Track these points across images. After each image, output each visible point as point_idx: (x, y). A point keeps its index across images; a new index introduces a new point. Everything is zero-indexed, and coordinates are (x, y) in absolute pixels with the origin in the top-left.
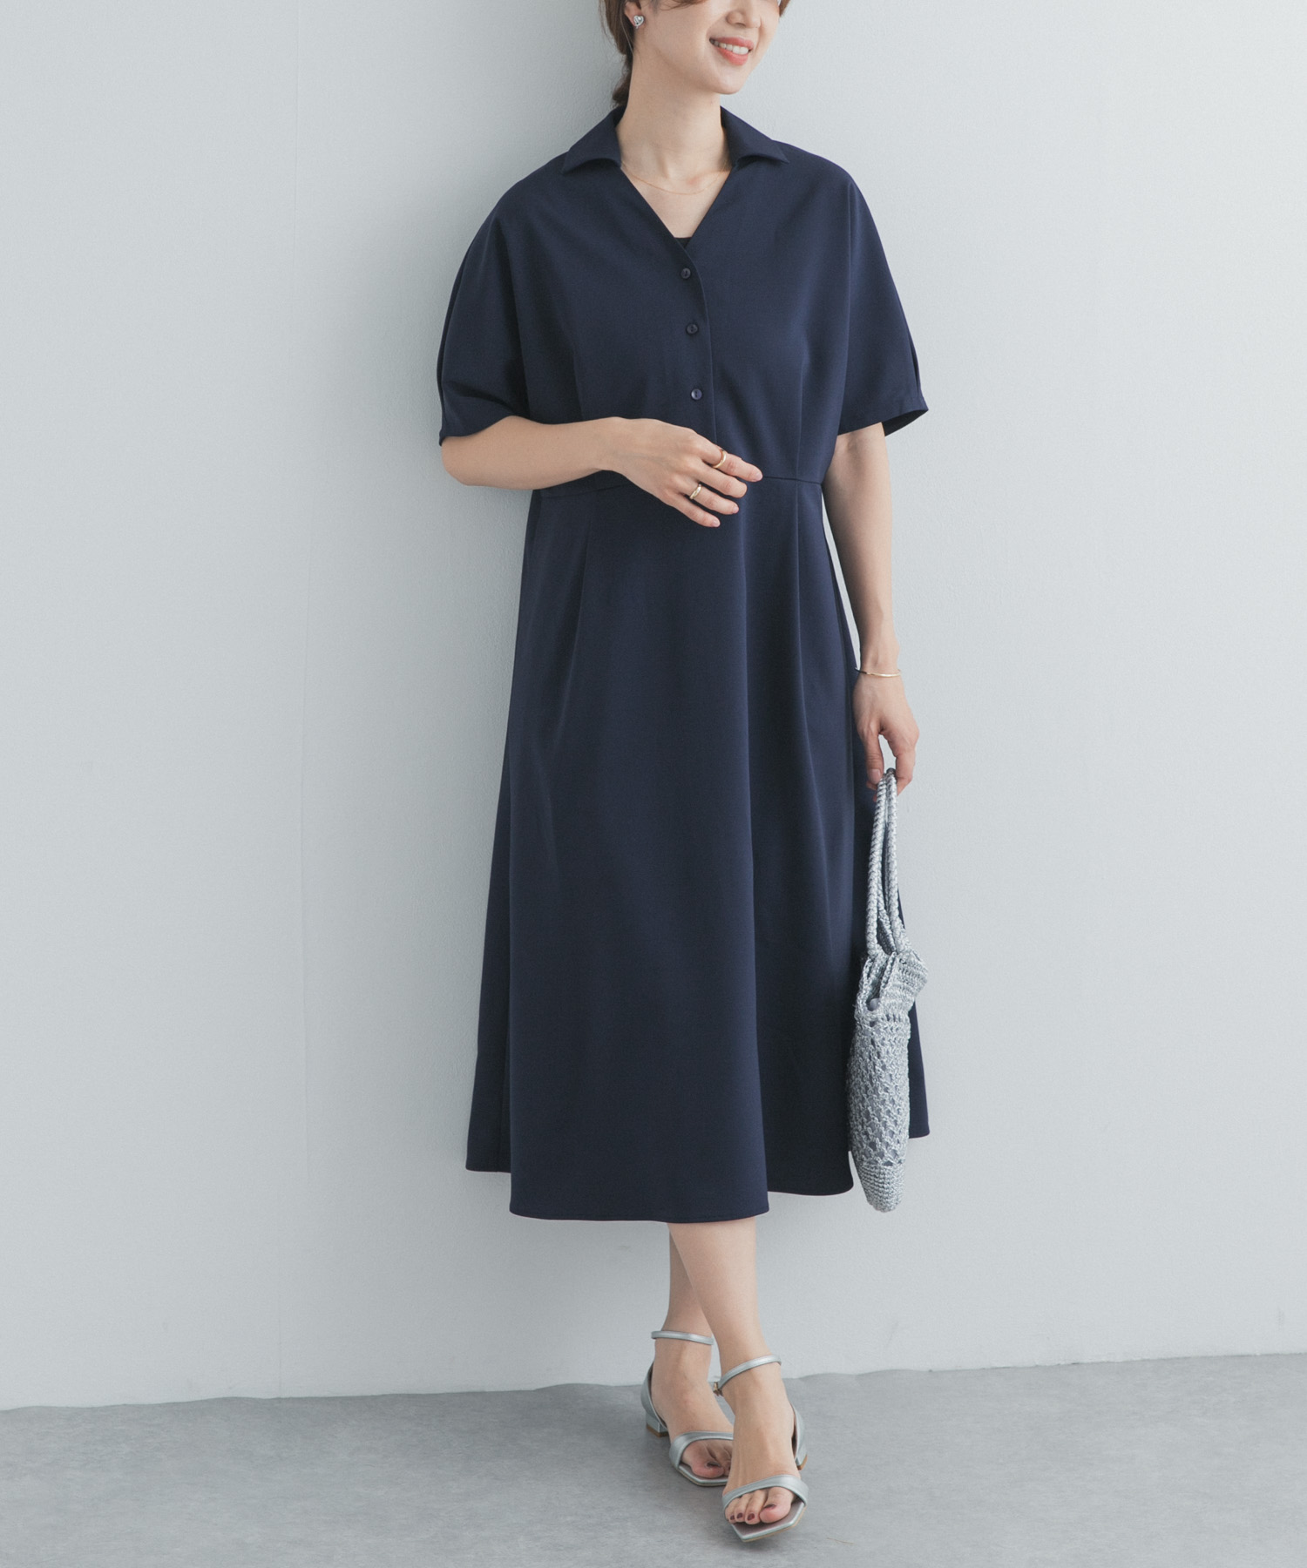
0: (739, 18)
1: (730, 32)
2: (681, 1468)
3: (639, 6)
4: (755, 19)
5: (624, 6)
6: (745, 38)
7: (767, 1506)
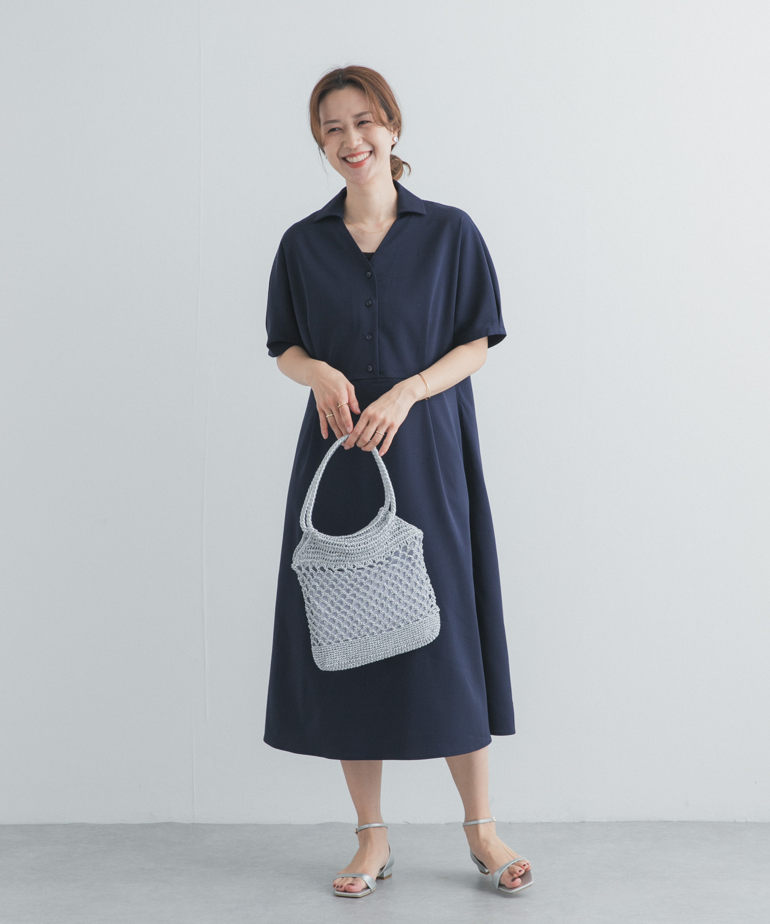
2: (500, 888)
7: (351, 884)
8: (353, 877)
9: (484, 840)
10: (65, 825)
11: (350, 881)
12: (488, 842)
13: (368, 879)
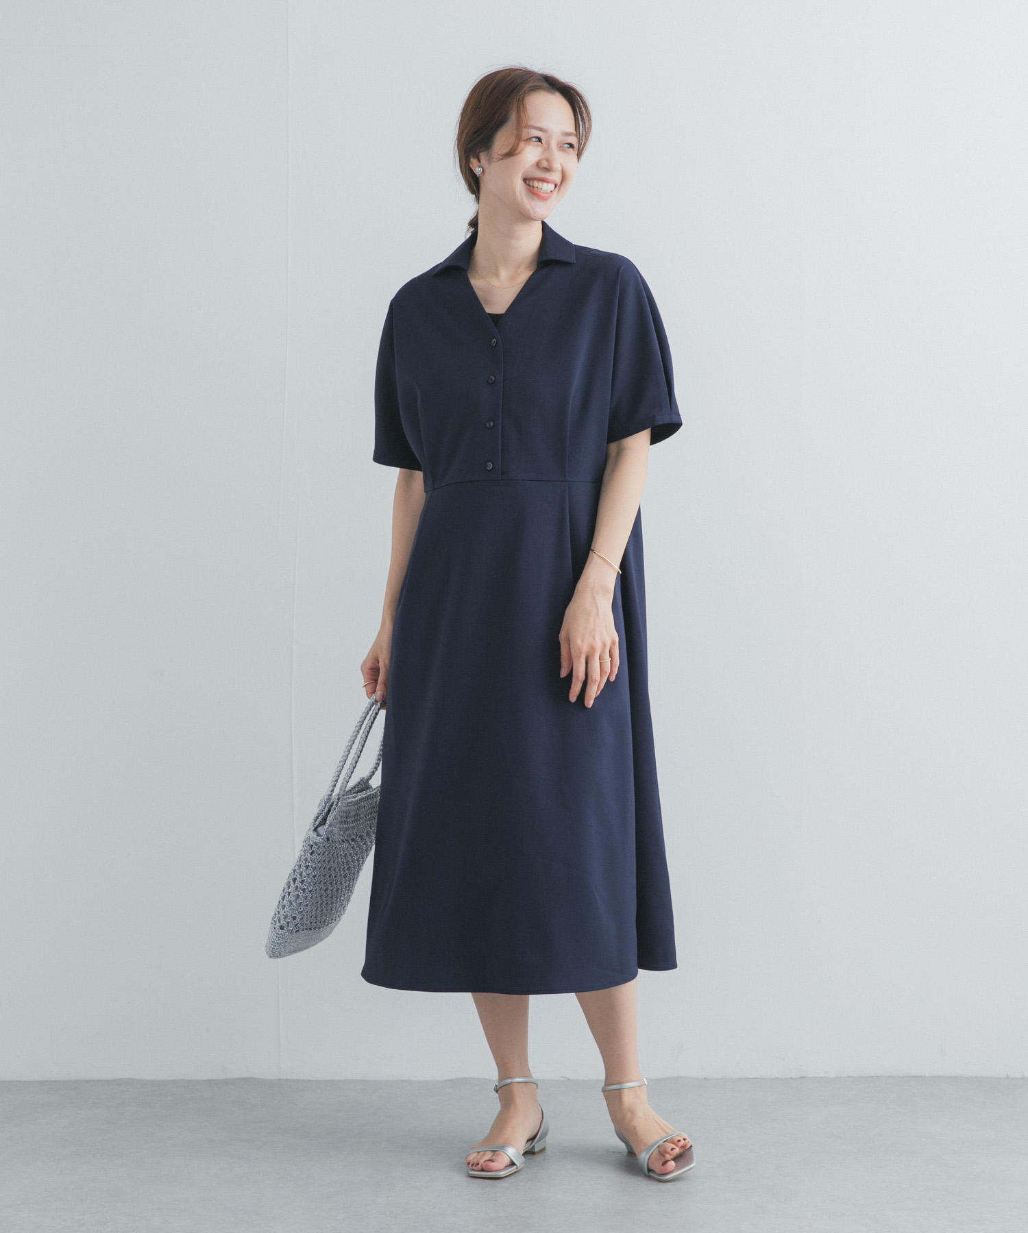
0: (545, 164)
1: (539, 174)
2: (648, 1173)
3: (479, 161)
4: (557, 165)
5: (469, 161)
6: (550, 178)
7: (489, 1160)
8: (492, 1151)
9: (629, 1110)
10: (108, 1081)
11: (488, 1156)
12: (633, 1113)
13: (513, 1152)
